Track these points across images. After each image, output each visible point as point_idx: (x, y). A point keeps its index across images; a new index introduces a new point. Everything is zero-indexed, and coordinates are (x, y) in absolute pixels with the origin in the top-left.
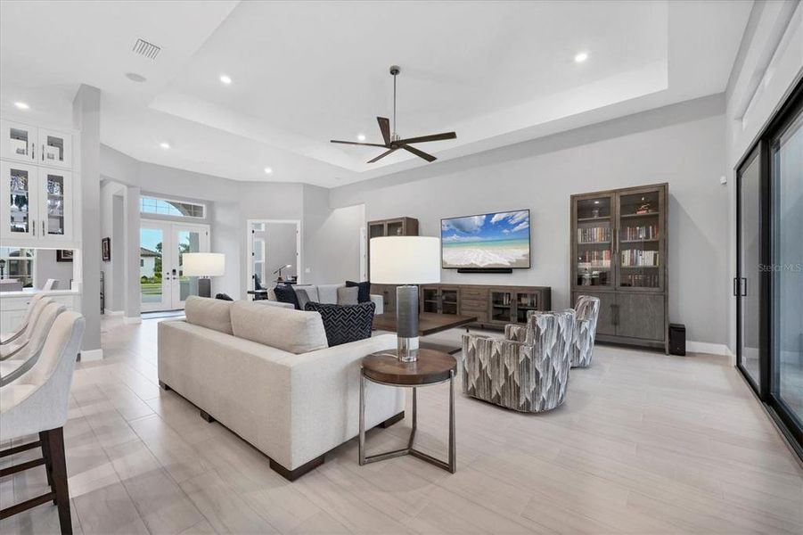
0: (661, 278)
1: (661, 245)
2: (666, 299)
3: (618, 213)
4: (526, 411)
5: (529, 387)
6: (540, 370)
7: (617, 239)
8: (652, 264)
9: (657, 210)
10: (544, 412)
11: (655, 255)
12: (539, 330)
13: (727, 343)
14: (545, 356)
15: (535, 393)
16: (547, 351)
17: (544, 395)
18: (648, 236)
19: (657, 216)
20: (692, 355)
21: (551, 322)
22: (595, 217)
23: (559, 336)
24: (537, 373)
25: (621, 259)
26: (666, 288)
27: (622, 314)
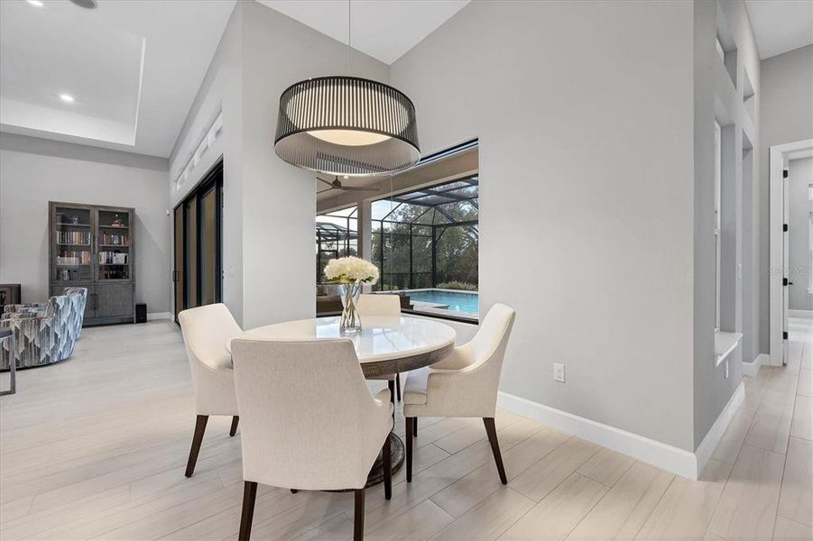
0: (130, 272)
1: (130, 250)
2: (134, 286)
3: (97, 224)
4: (48, 363)
5: (48, 346)
6: (58, 333)
7: (96, 243)
8: (123, 262)
9: (127, 225)
10: (60, 361)
11: (126, 257)
12: (58, 306)
13: (170, 310)
14: (62, 324)
15: (54, 350)
16: (64, 319)
17: (61, 349)
18: (120, 243)
19: (127, 229)
20: (150, 321)
21: (68, 300)
22: (75, 224)
23: (72, 309)
24: (56, 335)
25: (99, 258)
26: (134, 279)
27: (100, 302)
